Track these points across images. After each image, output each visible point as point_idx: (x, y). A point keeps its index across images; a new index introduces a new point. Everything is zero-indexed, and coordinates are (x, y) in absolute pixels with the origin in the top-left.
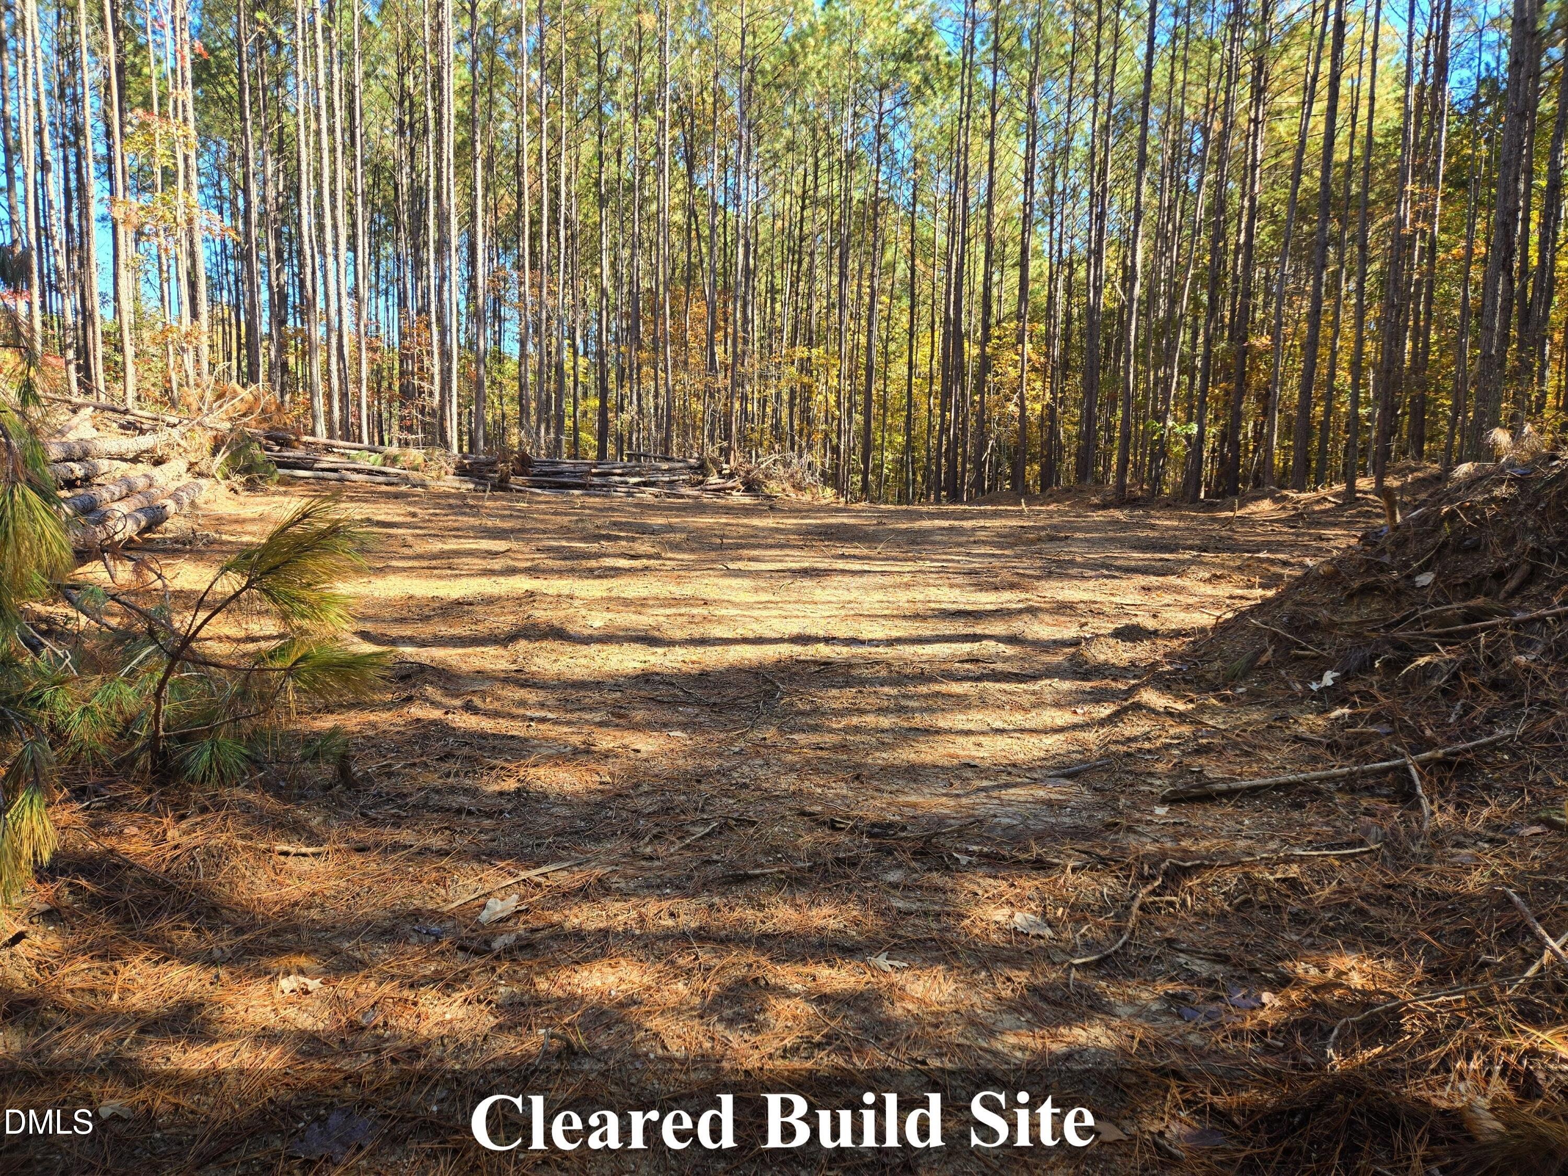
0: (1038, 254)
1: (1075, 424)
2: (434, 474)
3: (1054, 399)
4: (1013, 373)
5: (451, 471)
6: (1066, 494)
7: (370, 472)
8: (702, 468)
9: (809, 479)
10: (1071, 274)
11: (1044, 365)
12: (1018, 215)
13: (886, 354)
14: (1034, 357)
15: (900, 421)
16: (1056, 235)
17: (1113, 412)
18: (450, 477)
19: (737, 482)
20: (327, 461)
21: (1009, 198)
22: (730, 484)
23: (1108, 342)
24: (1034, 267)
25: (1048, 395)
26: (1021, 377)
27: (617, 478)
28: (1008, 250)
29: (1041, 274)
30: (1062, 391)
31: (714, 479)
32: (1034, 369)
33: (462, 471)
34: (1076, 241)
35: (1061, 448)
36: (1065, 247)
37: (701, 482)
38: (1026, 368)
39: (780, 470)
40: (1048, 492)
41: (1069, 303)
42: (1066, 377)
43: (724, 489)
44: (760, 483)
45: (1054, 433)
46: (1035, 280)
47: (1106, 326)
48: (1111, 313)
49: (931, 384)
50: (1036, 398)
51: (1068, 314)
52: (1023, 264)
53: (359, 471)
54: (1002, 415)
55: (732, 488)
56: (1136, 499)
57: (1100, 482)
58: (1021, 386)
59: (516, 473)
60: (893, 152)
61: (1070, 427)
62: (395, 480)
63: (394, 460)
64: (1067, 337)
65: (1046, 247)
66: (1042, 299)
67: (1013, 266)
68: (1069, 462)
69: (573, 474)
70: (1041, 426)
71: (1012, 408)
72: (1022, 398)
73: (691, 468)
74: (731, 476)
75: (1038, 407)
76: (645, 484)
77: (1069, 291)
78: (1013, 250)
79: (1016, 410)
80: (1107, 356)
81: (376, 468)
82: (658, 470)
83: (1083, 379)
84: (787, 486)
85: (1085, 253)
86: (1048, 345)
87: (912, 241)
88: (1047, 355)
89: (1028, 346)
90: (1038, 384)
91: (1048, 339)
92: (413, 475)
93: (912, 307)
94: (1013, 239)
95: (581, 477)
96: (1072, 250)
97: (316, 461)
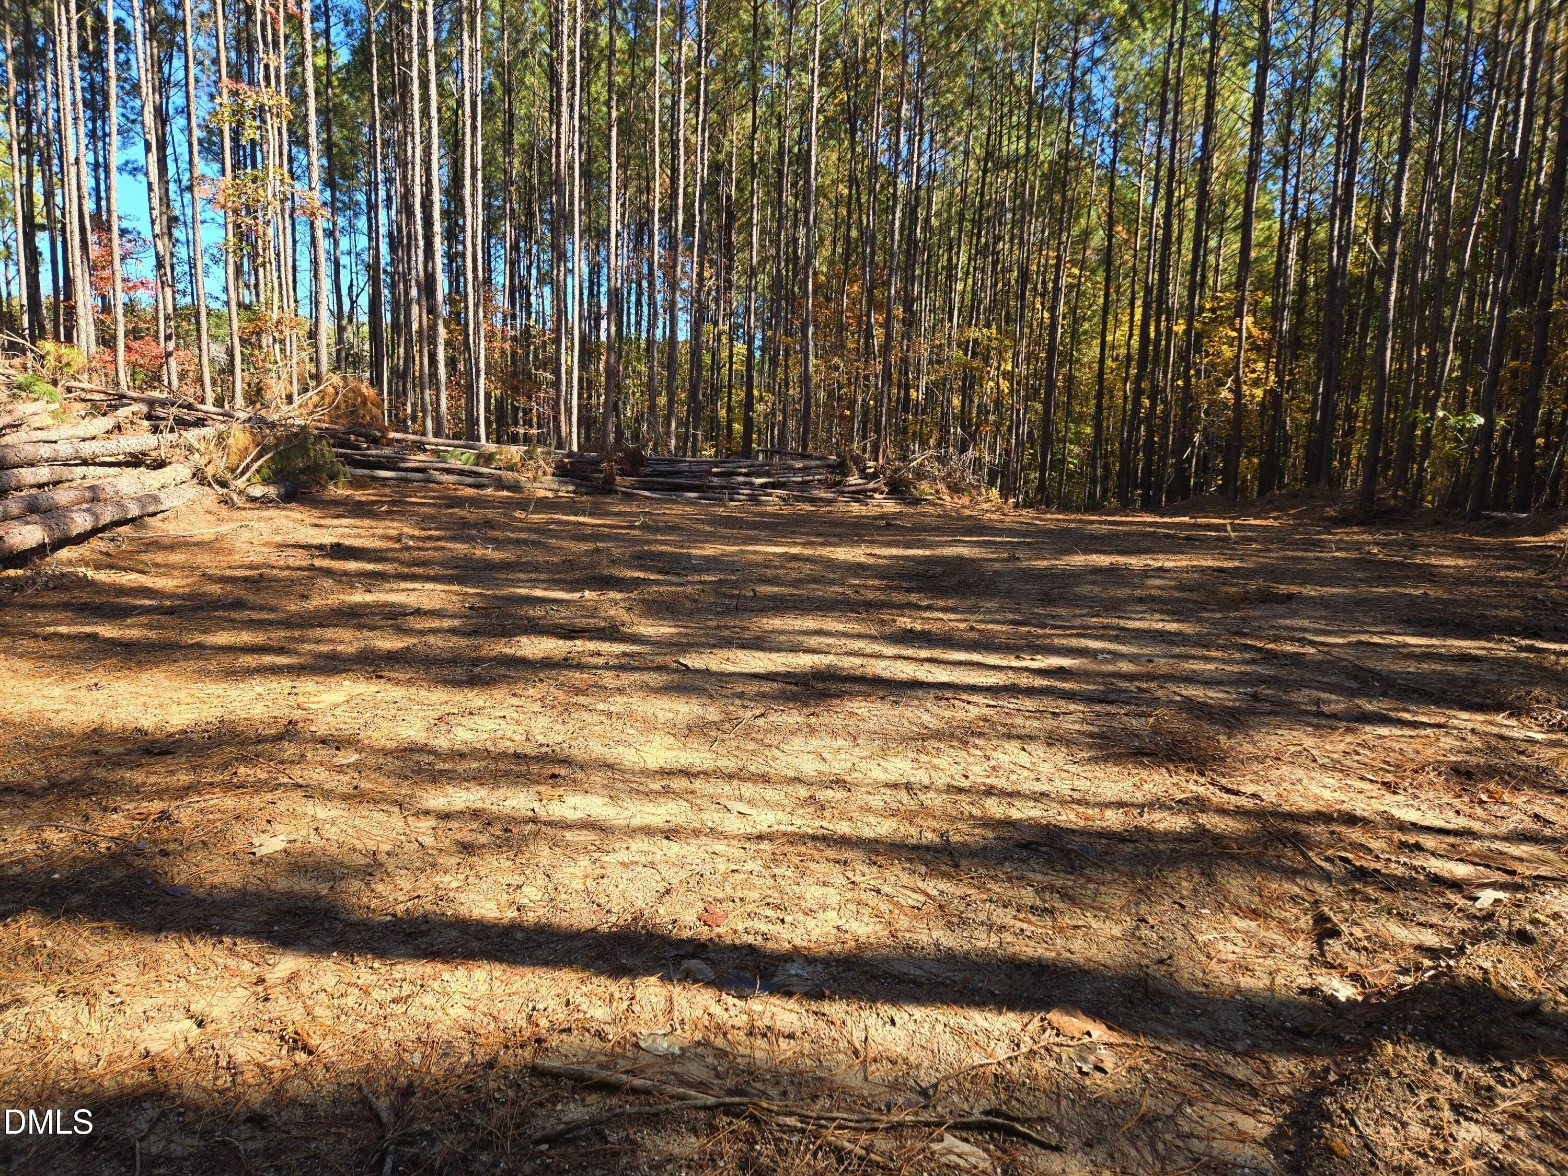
0: (1266, 214)
1: (1306, 412)
2: (530, 475)
3: (1280, 382)
4: (1228, 352)
5: (549, 470)
6: (1293, 498)
7: (461, 473)
8: (841, 468)
9: (970, 478)
10: (1307, 237)
11: (1269, 343)
12: (1242, 169)
13: (1074, 334)
14: (1255, 332)
15: (1090, 409)
16: (1290, 190)
17: (1355, 398)
18: (549, 477)
19: (880, 483)
20: (417, 459)
21: (1232, 148)
22: (871, 485)
23: (1352, 313)
24: (1259, 230)
25: (1272, 378)
26: (1238, 356)
27: (741, 479)
28: (1229, 211)
29: (1269, 238)
30: (1291, 373)
31: (854, 480)
32: (1255, 347)
33: (562, 472)
34: (1316, 196)
35: (1287, 439)
36: (1302, 205)
37: (839, 483)
38: (1245, 346)
39: (934, 469)
40: (1268, 496)
41: (1303, 269)
42: (1297, 358)
43: (866, 491)
44: (908, 484)
45: (1278, 422)
46: (1261, 245)
47: (1351, 296)
48: (1359, 279)
49: (1128, 367)
50: (1256, 383)
51: (1302, 283)
52: (1245, 228)
53: (448, 471)
54: (1212, 403)
55: (875, 490)
56: (1390, 511)
57: (1335, 481)
58: (1236, 368)
59: (623, 473)
60: (1089, 99)
61: (1299, 416)
62: (486, 481)
63: (488, 459)
64: (1299, 310)
65: (1278, 205)
66: (1269, 266)
67: (1235, 229)
68: (1296, 456)
69: (693, 474)
70: (1262, 413)
71: (1225, 394)
72: (1237, 381)
73: (829, 466)
74: (875, 476)
75: (1259, 393)
76: (773, 486)
77: (1303, 255)
78: (1235, 211)
79: (1230, 396)
80: (1350, 331)
81: (467, 467)
82: (791, 469)
83: (1318, 360)
84: (941, 486)
85: (1325, 210)
86: (1275, 319)
87: (1111, 204)
88: (1273, 330)
89: (1248, 320)
90: (1260, 365)
91: (1276, 312)
92: (509, 475)
93: (1108, 280)
94: (1236, 197)
95: (700, 477)
96: (1310, 206)
97: (403, 460)
